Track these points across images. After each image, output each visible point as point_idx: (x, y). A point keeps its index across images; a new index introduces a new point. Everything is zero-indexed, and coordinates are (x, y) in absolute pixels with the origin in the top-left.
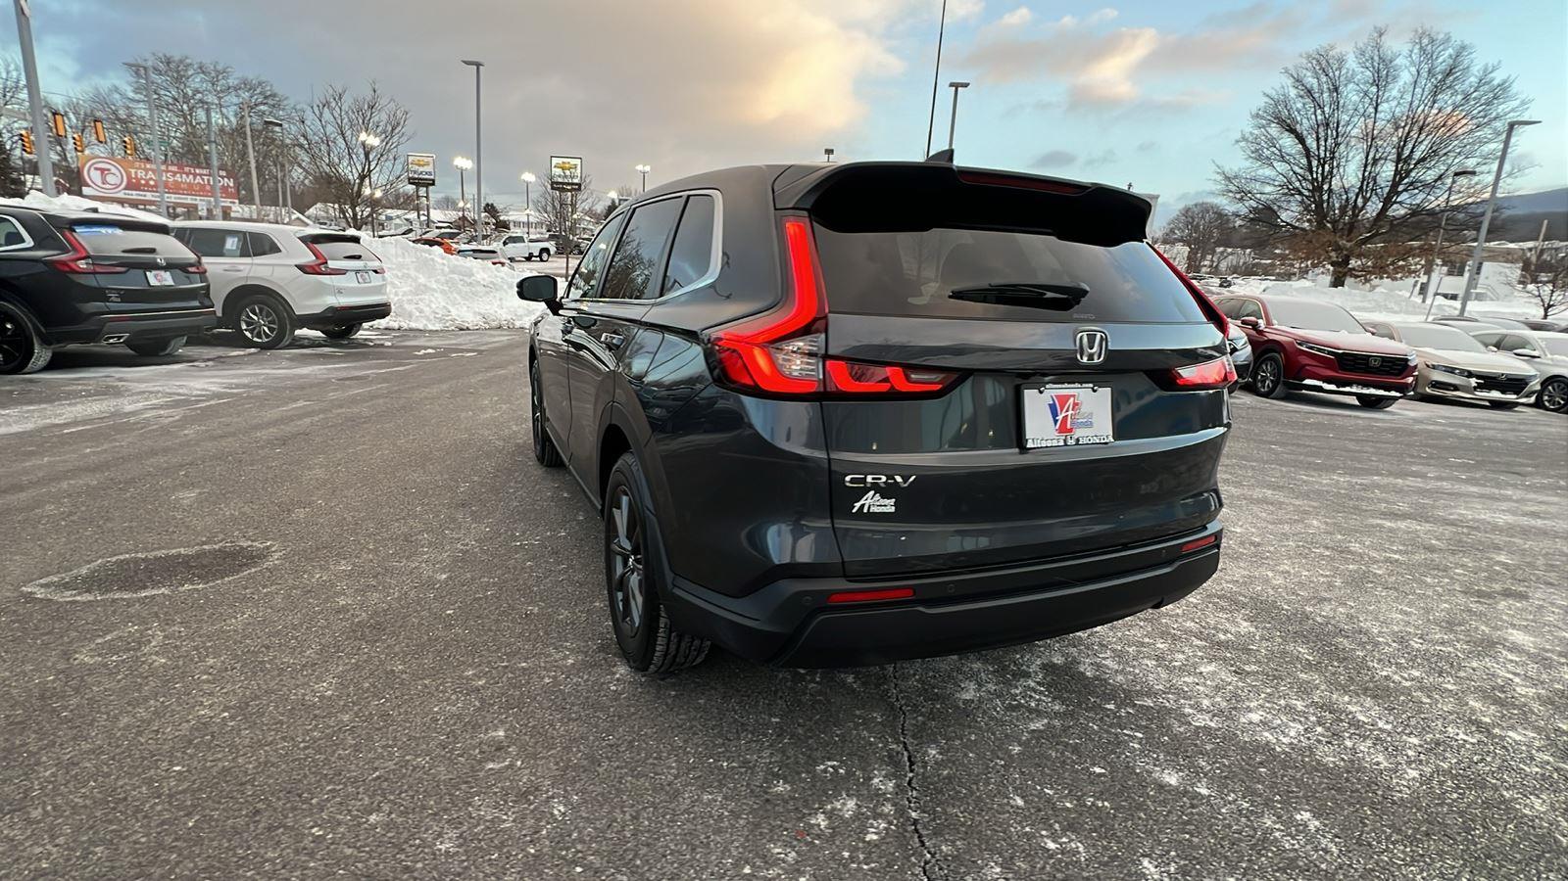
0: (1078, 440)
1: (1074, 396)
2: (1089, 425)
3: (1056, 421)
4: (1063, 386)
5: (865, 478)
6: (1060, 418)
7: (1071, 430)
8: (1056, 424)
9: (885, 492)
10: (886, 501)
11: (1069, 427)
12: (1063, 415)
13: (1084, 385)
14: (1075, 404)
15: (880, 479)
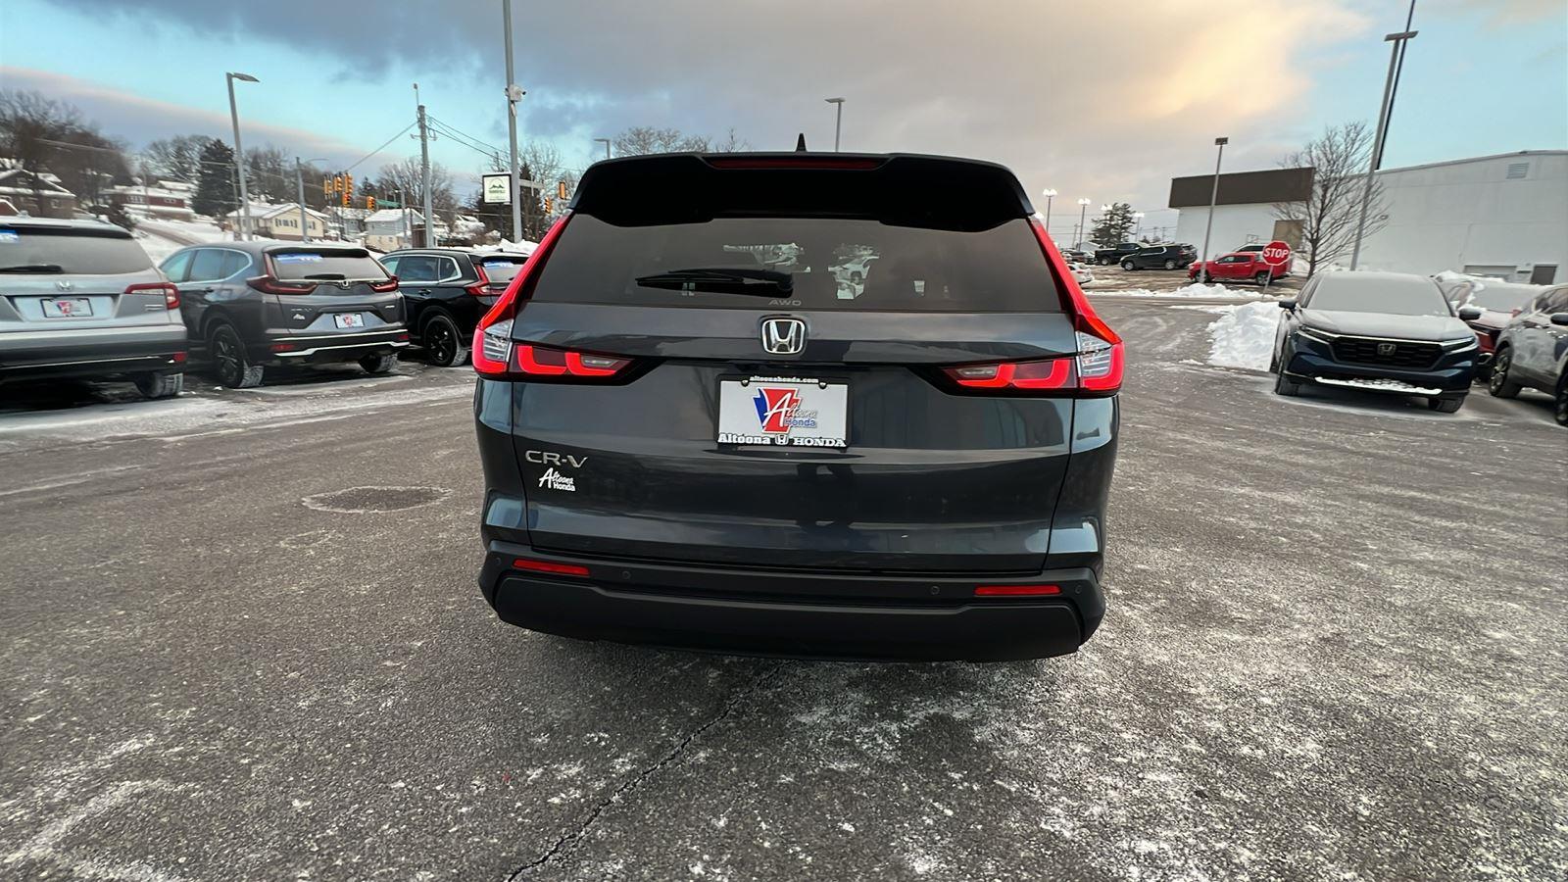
0: (791, 441)
1: (793, 392)
2: (811, 424)
3: (763, 419)
4: (775, 379)
5: (542, 454)
6: (769, 414)
7: (784, 429)
8: (762, 422)
9: (565, 471)
10: (567, 480)
11: (781, 425)
12: (774, 411)
13: (804, 380)
14: (792, 401)
15: (555, 457)
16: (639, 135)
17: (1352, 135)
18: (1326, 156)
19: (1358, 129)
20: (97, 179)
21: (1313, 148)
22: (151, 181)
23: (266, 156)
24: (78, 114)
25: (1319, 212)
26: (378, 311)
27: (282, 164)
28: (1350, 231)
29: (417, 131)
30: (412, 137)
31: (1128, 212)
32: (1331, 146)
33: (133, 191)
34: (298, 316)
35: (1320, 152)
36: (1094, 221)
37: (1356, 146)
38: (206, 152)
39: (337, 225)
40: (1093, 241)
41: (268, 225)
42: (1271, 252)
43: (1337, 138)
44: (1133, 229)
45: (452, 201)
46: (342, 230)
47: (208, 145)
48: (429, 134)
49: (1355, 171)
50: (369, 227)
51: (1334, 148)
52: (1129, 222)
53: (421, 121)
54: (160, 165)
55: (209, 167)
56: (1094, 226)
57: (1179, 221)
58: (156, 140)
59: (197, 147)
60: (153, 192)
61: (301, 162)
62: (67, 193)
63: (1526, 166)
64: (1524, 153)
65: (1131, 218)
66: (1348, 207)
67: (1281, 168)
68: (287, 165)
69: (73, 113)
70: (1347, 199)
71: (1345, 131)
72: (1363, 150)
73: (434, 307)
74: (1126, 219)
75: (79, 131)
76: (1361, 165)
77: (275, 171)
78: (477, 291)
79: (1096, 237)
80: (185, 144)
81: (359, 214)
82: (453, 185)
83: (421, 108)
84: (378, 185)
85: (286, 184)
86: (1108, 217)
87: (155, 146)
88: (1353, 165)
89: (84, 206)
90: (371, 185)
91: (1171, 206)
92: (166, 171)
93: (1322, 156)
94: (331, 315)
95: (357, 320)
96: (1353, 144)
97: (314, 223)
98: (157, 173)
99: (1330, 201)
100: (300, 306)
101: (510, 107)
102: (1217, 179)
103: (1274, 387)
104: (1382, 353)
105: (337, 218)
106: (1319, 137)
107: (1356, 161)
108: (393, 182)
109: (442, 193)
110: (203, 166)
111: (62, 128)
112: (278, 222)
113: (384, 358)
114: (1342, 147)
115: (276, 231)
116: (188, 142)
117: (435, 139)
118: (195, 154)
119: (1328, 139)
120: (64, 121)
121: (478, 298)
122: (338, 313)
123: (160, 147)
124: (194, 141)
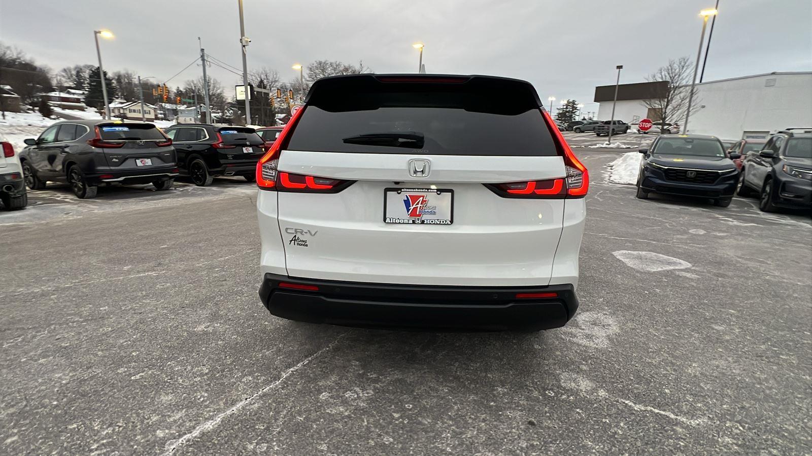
16: (320, 64)
17: (683, 64)
18: (669, 74)
19: (685, 60)
20: (33, 87)
21: (663, 71)
22: (63, 89)
23: (125, 76)
24: (23, 54)
25: (666, 104)
26: (159, 156)
27: (133, 80)
28: (681, 113)
29: (201, 62)
30: (198, 65)
31: (575, 104)
32: (672, 69)
33: (53, 94)
34: (114, 160)
35: (666, 73)
36: (557, 109)
37: (684, 69)
38: (92, 73)
39: (162, 112)
40: (557, 119)
41: (125, 112)
42: (642, 124)
43: (675, 65)
44: (577, 113)
45: (224, 100)
46: (165, 114)
47: (93, 70)
48: (207, 64)
49: (684, 83)
50: (179, 114)
51: (673, 70)
52: (576, 109)
53: (202, 57)
54: (68, 80)
55: (94, 81)
56: (558, 111)
57: (599, 109)
58: (65, 67)
59: (88, 71)
60: (63, 95)
61: (141, 79)
62: (16, 96)
63: (775, 80)
64: (773, 73)
65: (577, 107)
66: (680, 101)
67: (647, 82)
68: (135, 80)
69: (20, 53)
70: (680, 97)
71: (678, 62)
72: (688, 71)
73: (194, 155)
74: (574, 108)
75: (23, 62)
76: (687, 79)
77: (130, 83)
78: (216, 146)
79: (559, 117)
80: (81, 69)
81: (174, 107)
82: (224, 91)
83: (202, 50)
84: (184, 91)
85: (136, 90)
86: (565, 107)
87: (65, 70)
88: (682, 79)
89: (26, 102)
90: (181, 91)
91: (596, 101)
92: (71, 84)
93: (667, 75)
94: (134, 159)
95: (148, 162)
96: (683, 68)
97: (149, 111)
98: (66, 85)
99: (671, 98)
100: (115, 155)
101: (243, 49)
102: (617, 87)
103: (636, 194)
104: (689, 177)
105: (162, 108)
106: (666, 65)
107: (684, 77)
108: (192, 89)
109: (219, 94)
110: (91, 81)
111: (14, 61)
112: (130, 111)
113: (166, 182)
114: (677, 70)
115: (129, 115)
116: (83, 68)
117: (210, 66)
118: (86, 74)
119: (670, 66)
120: (15, 57)
121: (218, 150)
122: (138, 158)
123: (68, 71)
124: (85, 68)
